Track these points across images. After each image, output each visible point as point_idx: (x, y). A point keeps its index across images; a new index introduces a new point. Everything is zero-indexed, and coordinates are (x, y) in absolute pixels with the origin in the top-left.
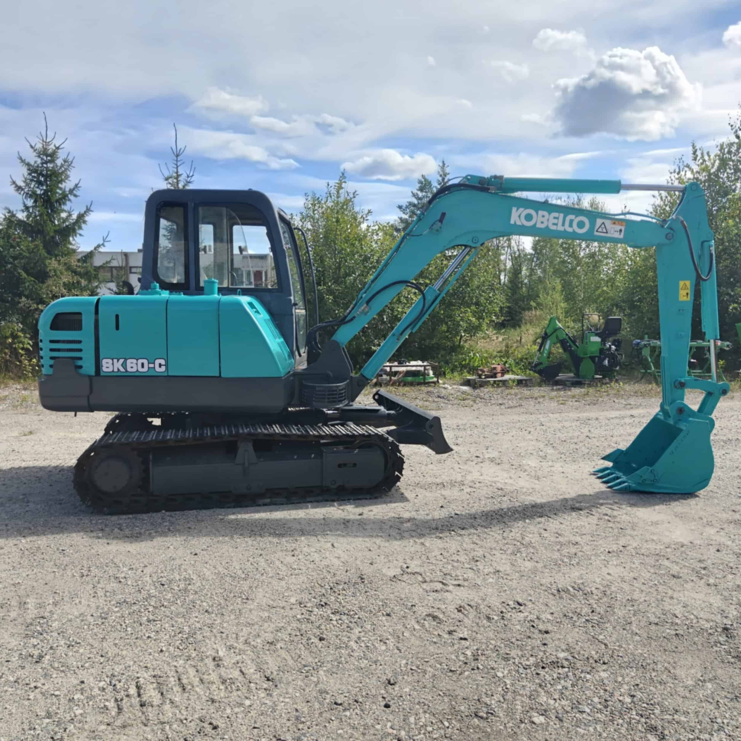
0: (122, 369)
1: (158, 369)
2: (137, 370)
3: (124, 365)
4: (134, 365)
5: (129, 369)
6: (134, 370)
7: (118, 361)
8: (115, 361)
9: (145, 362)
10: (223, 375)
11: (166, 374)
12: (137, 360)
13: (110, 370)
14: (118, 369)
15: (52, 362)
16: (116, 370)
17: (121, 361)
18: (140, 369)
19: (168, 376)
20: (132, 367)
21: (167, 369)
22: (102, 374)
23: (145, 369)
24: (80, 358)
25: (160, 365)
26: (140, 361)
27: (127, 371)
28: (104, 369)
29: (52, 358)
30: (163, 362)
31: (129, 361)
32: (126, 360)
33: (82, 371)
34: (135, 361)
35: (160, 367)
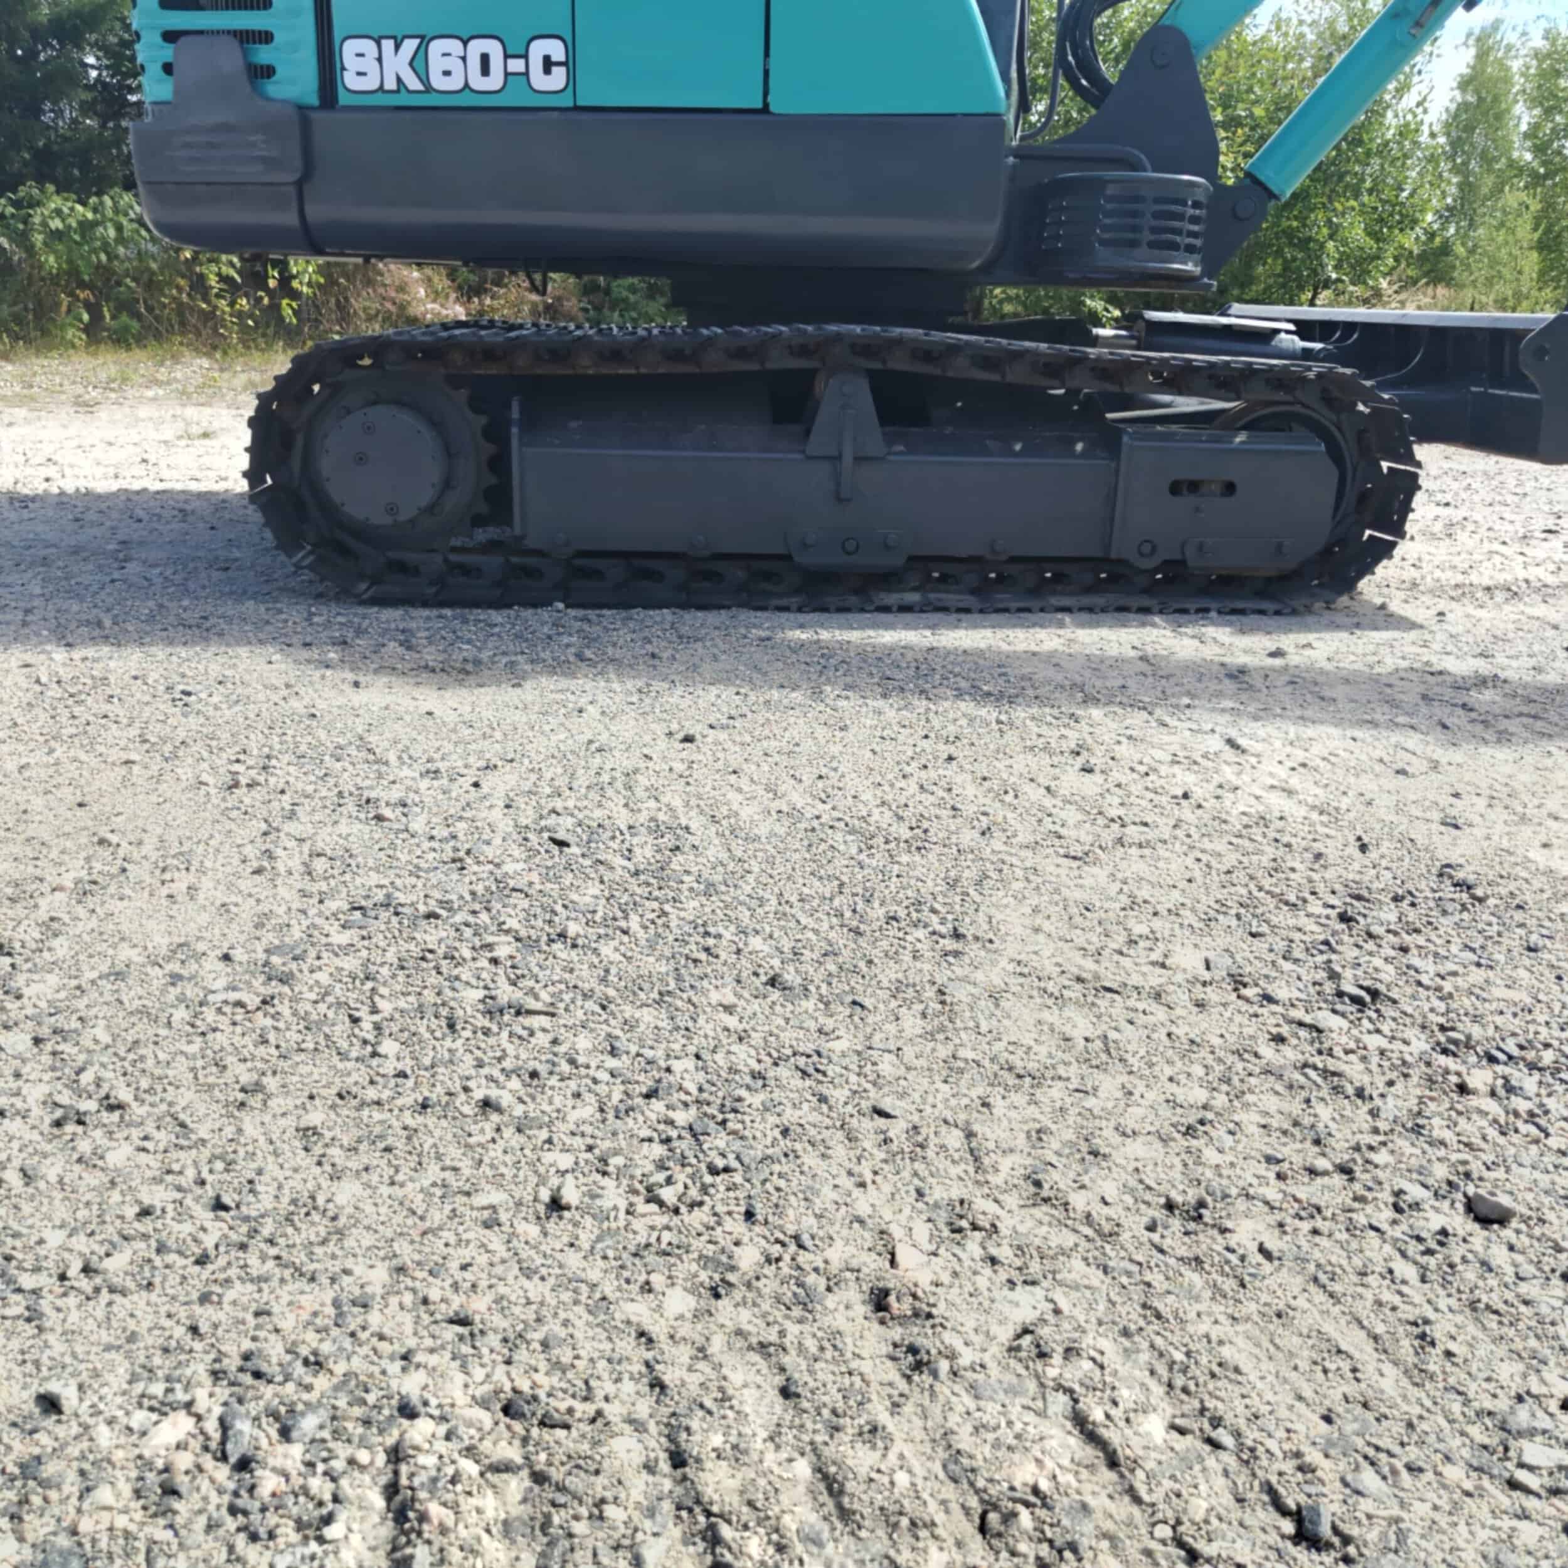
0: (413, 83)
1: (539, 80)
2: (466, 85)
3: (419, 63)
4: (455, 65)
5: (438, 82)
6: (455, 83)
7: (397, 47)
8: (388, 45)
9: (494, 49)
10: (773, 108)
11: (566, 101)
12: (465, 43)
13: (370, 83)
14: (399, 80)
15: (168, 52)
16: (390, 84)
17: (409, 46)
18: (479, 83)
19: (576, 108)
20: (447, 73)
21: (572, 78)
22: (344, 99)
23: (495, 81)
24: (266, 37)
25: (548, 64)
26: (477, 47)
27: (429, 89)
28: (351, 80)
29: (170, 36)
30: (556, 50)
31: (437, 47)
32: (425, 41)
33: (274, 89)
34: (455, 46)
35: (547, 70)
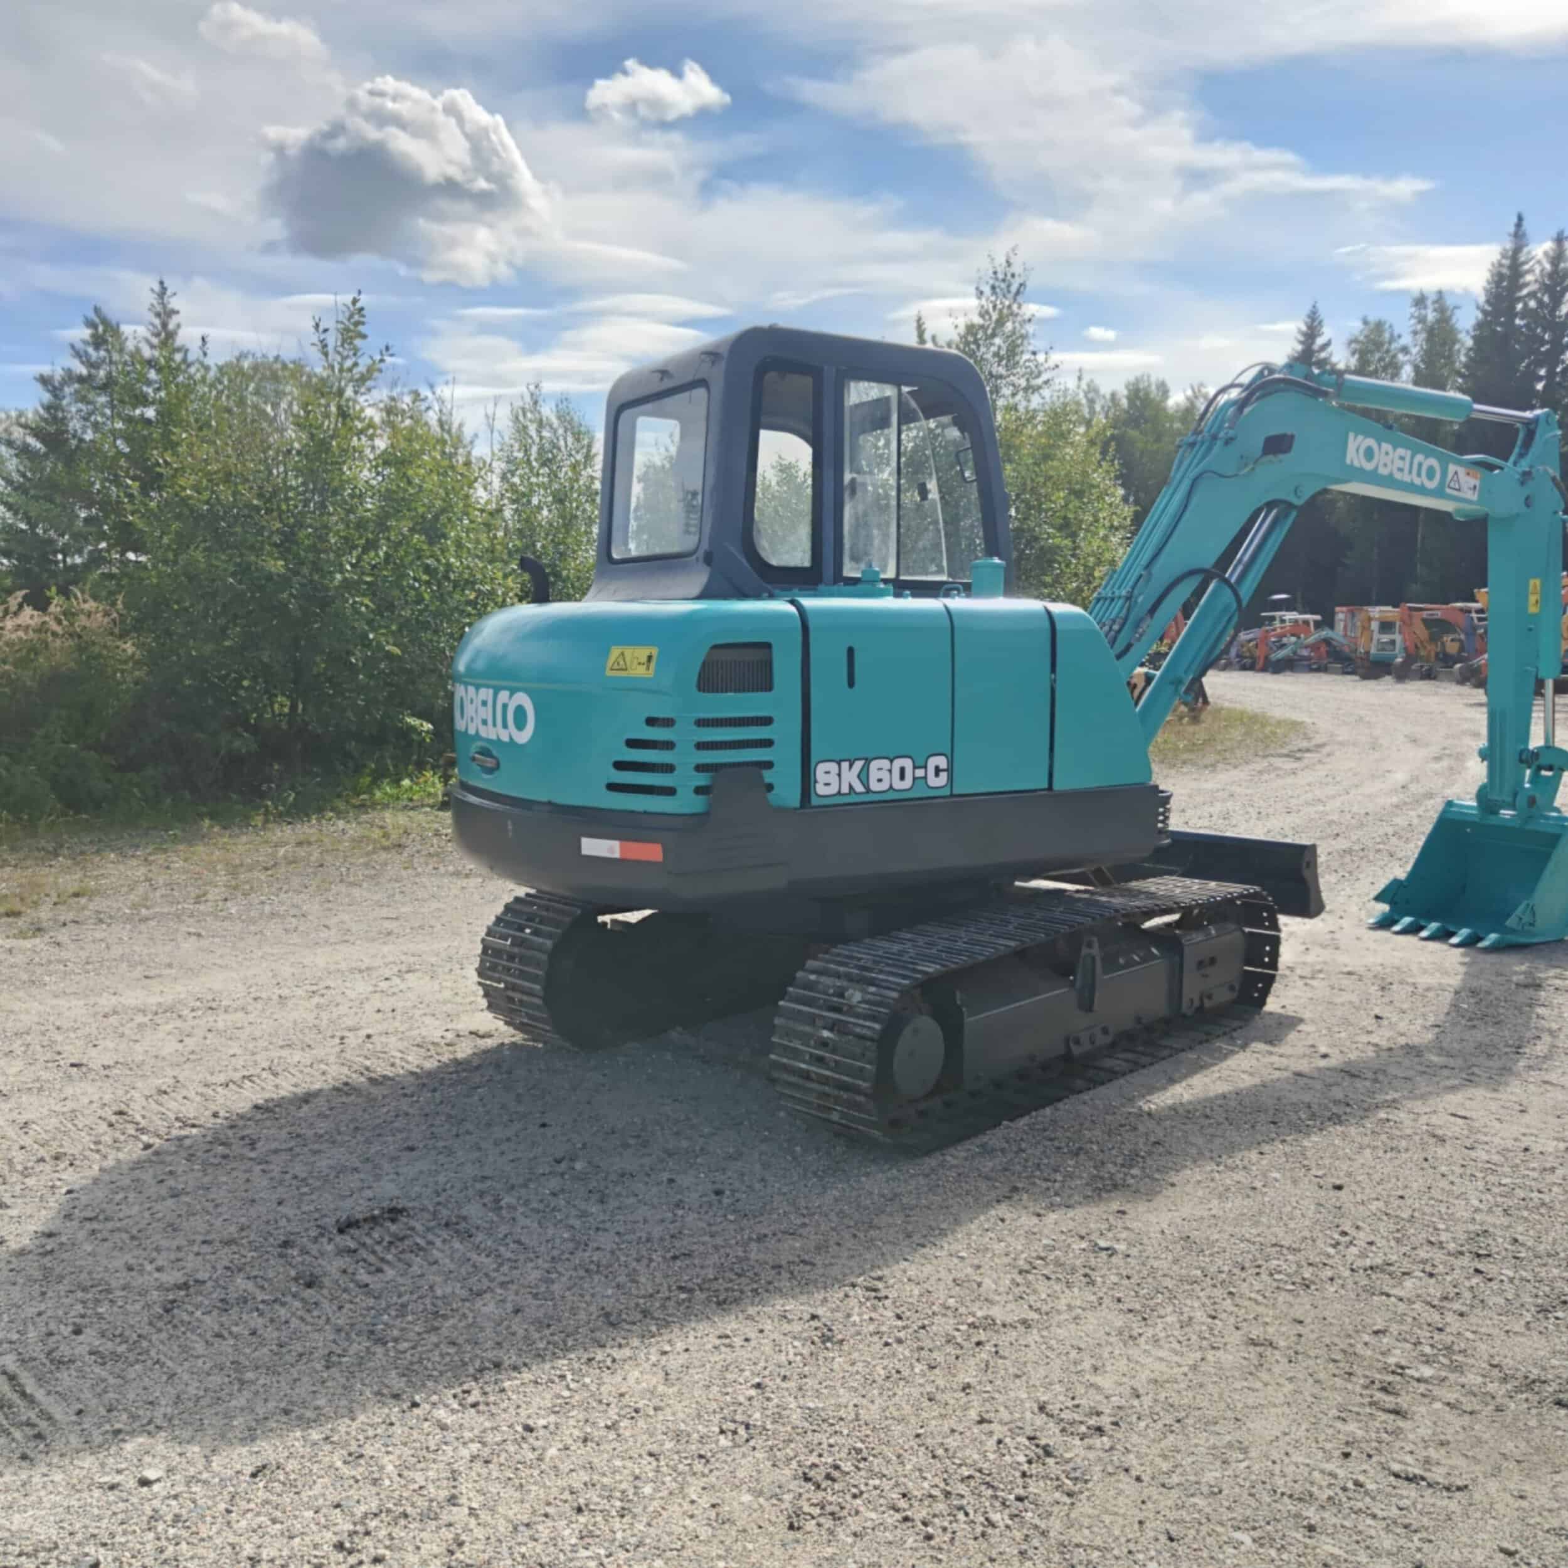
0: (859, 788)
1: (933, 781)
2: (891, 787)
3: (864, 776)
4: (884, 775)
5: (875, 786)
6: (884, 786)
7: (851, 766)
8: (845, 765)
9: (907, 763)
10: (1057, 786)
11: (947, 792)
12: (892, 761)
13: (833, 790)
14: (851, 787)
15: (703, 780)
16: (845, 789)
17: (859, 765)
18: (898, 785)
19: (952, 795)
20: (880, 780)
21: (951, 779)
22: (815, 801)
23: (908, 783)
24: (769, 765)
25: (938, 771)
26: (898, 763)
27: (868, 790)
28: (821, 789)
29: (700, 768)
30: (942, 762)
31: (874, 765)
32: (868, 761)
33: (772, 797)
34: (885, 763)
35: (937, 774)
